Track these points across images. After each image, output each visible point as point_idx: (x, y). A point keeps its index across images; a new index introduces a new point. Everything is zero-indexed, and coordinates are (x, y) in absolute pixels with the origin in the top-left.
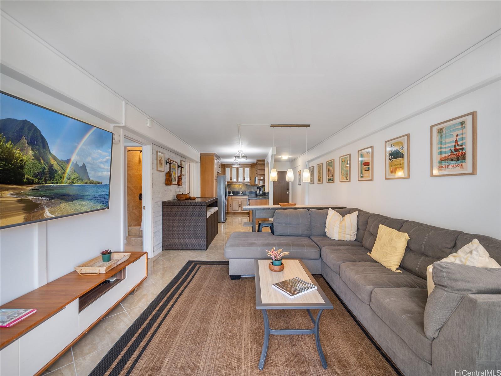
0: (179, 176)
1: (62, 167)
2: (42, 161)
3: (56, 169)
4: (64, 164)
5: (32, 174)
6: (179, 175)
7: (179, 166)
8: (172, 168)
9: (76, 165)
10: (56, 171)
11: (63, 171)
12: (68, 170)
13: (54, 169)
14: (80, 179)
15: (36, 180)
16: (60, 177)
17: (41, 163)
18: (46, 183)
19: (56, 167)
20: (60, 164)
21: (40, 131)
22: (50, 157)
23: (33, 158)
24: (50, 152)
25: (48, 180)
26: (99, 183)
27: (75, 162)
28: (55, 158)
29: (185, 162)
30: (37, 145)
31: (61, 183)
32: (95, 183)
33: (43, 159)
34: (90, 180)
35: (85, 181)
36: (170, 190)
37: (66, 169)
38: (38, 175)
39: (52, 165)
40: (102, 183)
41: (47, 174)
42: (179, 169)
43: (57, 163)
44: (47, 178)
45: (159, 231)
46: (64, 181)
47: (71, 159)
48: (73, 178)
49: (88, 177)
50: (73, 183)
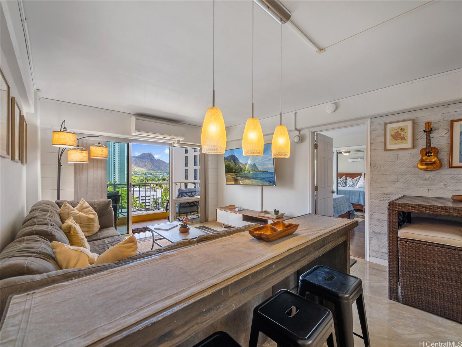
2: (237, 165)
4: (245, 165)
9: (251, 165)
10: (242, 168)
11: (245, 168)
12: (247, 167)
14: (253, 170)
15: (236, 171)
16: (244, 170)
19: (242, 166)
21: (236, 156)
22: (240, 163)
23: (235, 165)
26: (265, 171)
28: (241, 164)
30: (235, 161)
31: (245, 172)
32: (262, 172)
34: (259, 170)
35: (256, 171)
39: (241, 166)
40: (267, 171)
41: (239, 169)
44: (239, 171)
47: (248, 163)
48: (249, 170)
49: (258, 169)
50: (250, 172)
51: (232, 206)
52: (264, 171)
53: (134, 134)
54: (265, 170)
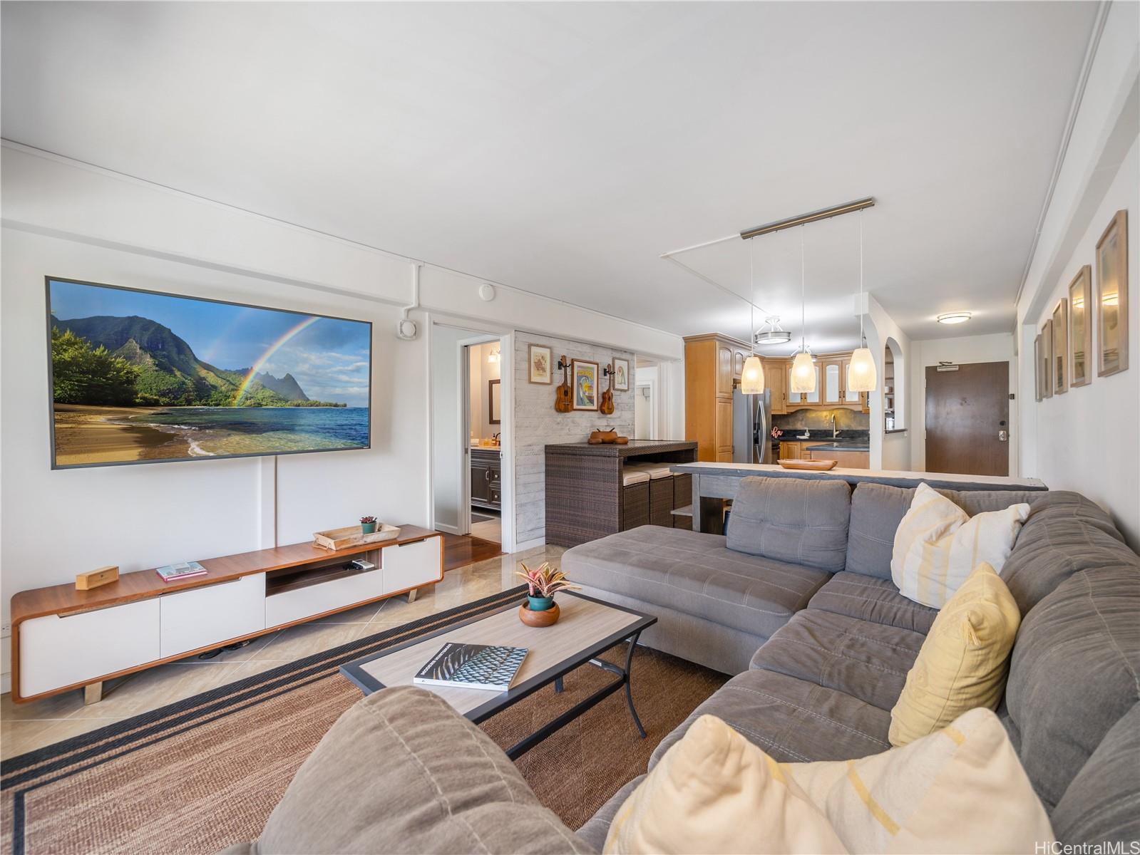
0: (604, 393)
1: (228, 381)
2: (178, 373)
3: (213, 384)
4: (234, 376)
5: (154, 391)
6: (605, 391)
7: (605, 372)
8: (579, 378)
9: (267, 377)
10: (214, 387)
11: (232, 387)
12: (246, 385)
13: (207, 383)
14: (280, 399)
15: (164, 400)
16: (226, 396)
17: (175, 375)
18: (189, 404)
19: (213, 380)
20: (223, 376)
21: (170, 330)
22: (197, 366)
23: (155, 368)
24: (196, 359)
25: (194, 400)
26: (336, 405)
27: (263, 373)
28: (208, 367)
29: (628, 361)
30: (163, 349)
31: (229, 404)
32: (323, 406)
33: (179, 370)
34: (308, 400)
35: (295, 403)
36: (573, 422)
37: (240, 384)
38: (168, 393)
39: (203, 379)
40: (345, 405)
41: (190, 392)
42: (606, 377)
43: (215, 374)
44: (191, 397)
45: (534, 503)
46: (235, 402)
47: (252, 368)
48: (260, 397)
49: (303, 395)
50: (260, 405)
51: (102, 574)
52: (331, 405)
54: (334, 402)
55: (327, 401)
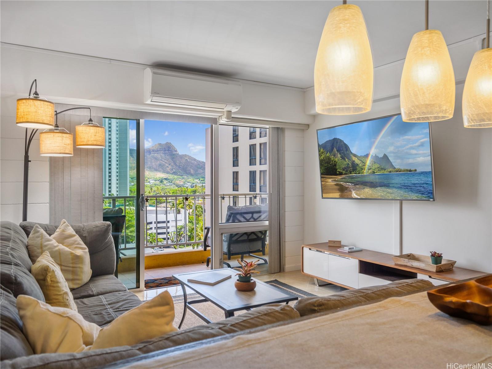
1: (362, 161)
2: (347, 160)
3: (357, 163)
4: (363, 158)
5: (341, 168)
9: (376, 157)
10: (358, 165)
11: (363, 164)
12: (368, 162)
13: (355, 163)
14: (382, 169)
15: (344, 172)
16: (362, 169)
17: (346, 161)
18: (351, 174)
19: (357, 161)
20: (360, 159)
21: (343, 141)
22: (352, 156)
23: (341, 159)
24: (351, 152)
25: (352, 172)
26: (410, 171)
27: (374, 155)
28: (355, 156)
30: (342, 150)
31: (363, 173)
32: (403, 171)
33: (347, 158)
34: (395, 168)
35: (389, 170)
37: (366, 162)
38: (345, 169)
39: (354, 161)
40: (416, 170)
41: (350, 168)
43: (358, 159)
44: (351, 170)
46: (365, 171)
47: (370, 153)
48: (374, 168)
49: (392, 165)
50: (374, 172)
51: (334, 242)
52: (407, 171)
53: (149, 102)
54: (409, 169)
55: (405, 168)
